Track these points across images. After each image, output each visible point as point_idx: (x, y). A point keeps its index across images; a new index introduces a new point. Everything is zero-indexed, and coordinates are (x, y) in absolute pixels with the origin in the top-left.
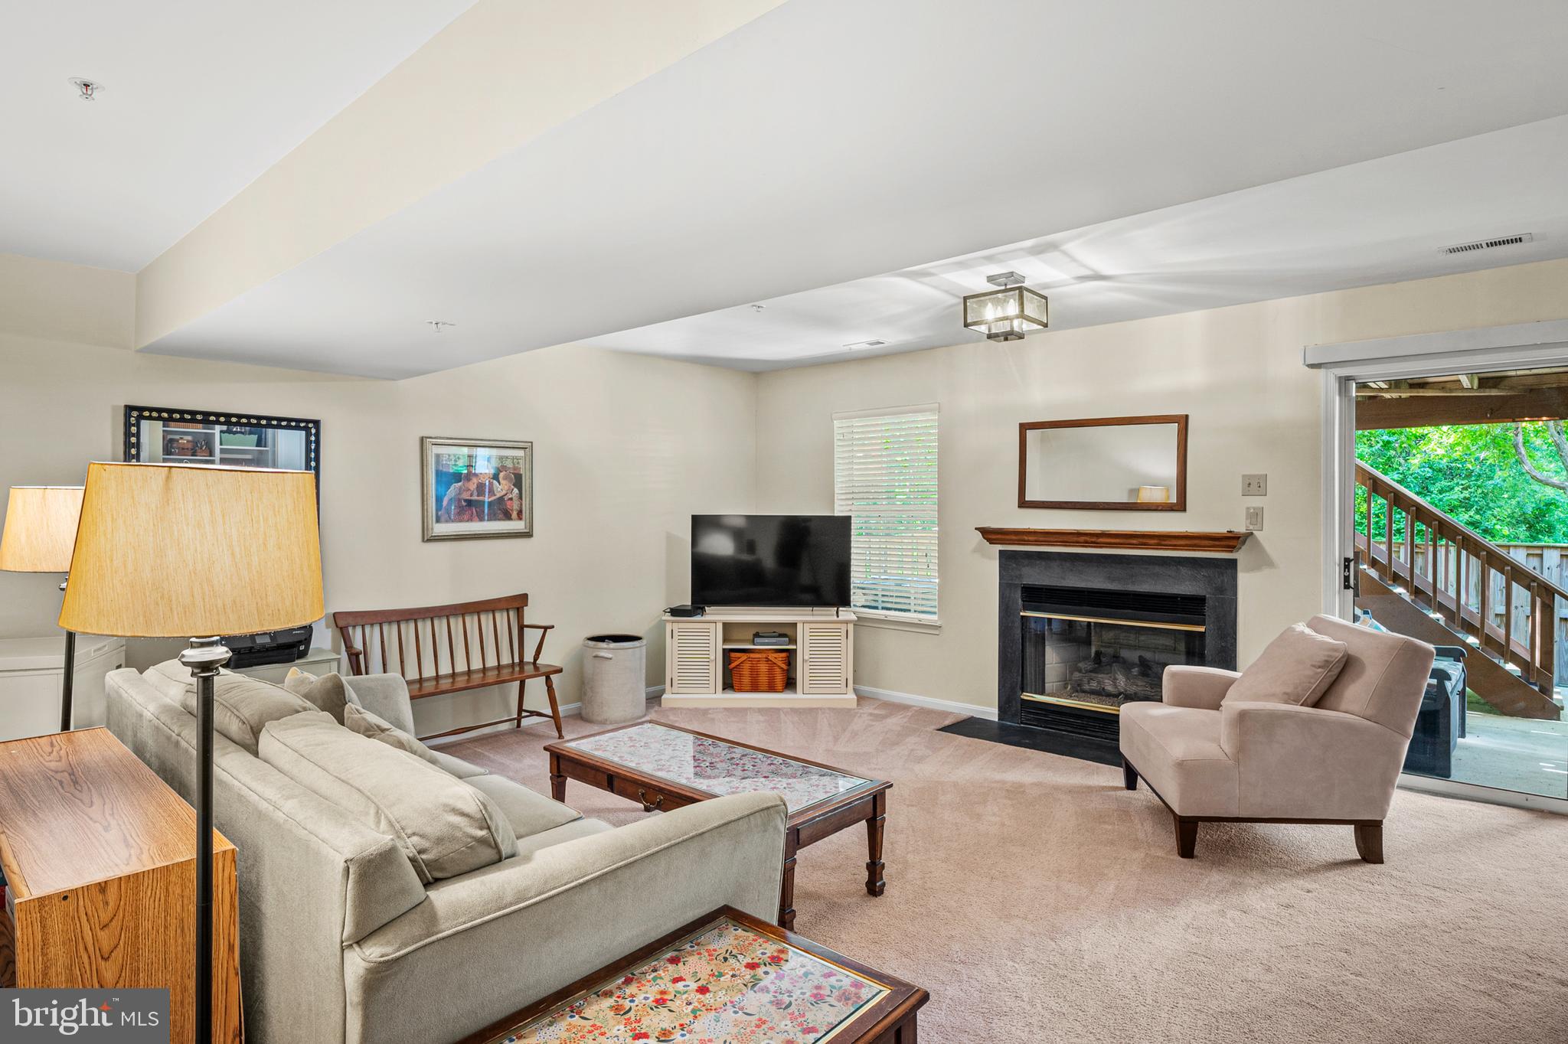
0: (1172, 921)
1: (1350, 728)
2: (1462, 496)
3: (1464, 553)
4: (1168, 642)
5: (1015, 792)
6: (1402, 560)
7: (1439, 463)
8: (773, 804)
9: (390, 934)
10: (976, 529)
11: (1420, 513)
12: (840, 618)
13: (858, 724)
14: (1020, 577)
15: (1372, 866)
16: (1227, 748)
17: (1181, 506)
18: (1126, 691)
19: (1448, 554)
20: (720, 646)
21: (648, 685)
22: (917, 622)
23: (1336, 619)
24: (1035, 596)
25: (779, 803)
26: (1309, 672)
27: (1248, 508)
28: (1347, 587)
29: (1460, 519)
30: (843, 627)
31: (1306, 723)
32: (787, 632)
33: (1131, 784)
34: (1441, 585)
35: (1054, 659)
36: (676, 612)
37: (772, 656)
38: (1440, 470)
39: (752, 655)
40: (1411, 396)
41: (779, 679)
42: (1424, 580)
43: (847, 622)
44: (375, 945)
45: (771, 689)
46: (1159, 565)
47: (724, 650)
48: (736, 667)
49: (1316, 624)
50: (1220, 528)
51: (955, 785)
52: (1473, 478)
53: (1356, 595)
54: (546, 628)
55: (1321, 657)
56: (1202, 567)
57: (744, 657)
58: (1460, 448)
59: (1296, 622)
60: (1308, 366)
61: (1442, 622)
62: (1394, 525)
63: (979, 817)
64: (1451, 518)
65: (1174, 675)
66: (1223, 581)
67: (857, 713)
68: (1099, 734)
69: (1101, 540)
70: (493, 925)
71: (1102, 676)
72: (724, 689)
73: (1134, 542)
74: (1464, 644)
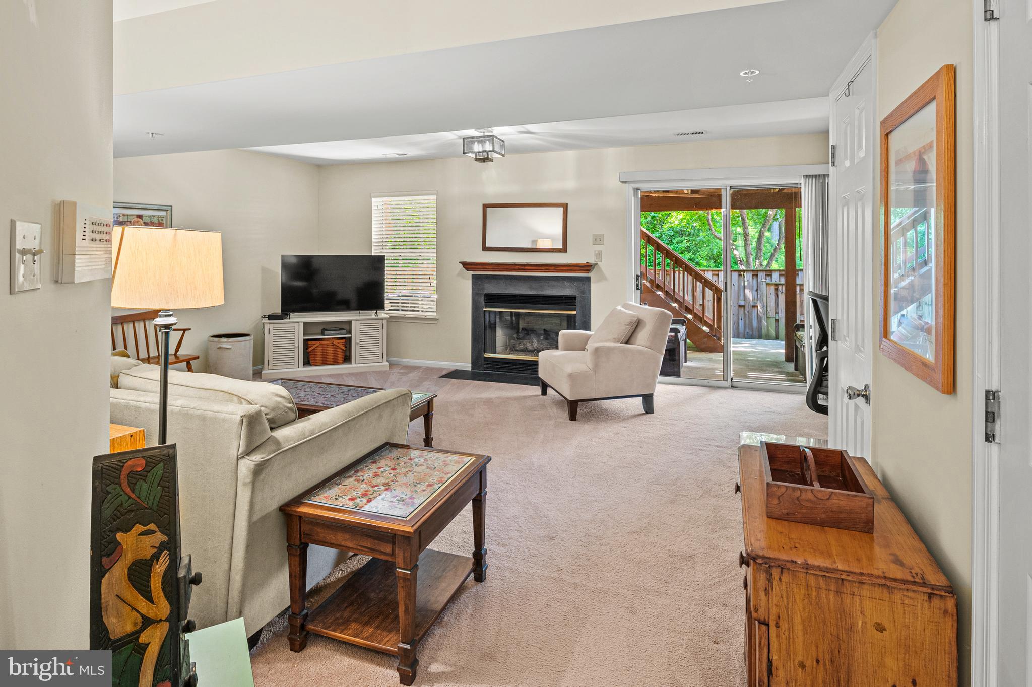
0: (570, 446)
1: (640, 352)
2: (687, 245)
3: (686, 273)
4: (557, 321)
5: (489, 402)
6: (660, 278)
7: (676, 228)
8: (405, 393)
9: (262, 450)
10: (460, 262)
11: (668, 254)
12: (379, 317)
13: (393, 378)
14: (483, 289)
15: (649, 415)
16: (590, 366)
17: (564, 250)
18: (538, 348)
19: (679, 274)
20: (302, 338)
21: (254, 365)
22: (424, 317)
23: (633, 303)
24: (491, 299)
25: (408, 392)
26: (624, 328)
27: (595, 251)
28: (638, 289)
29: (685, 257)
30: (381, 322)
31: (623, 351)
32: (346, 326)
33: (544, 393)
34: (676, 290)
35: (501, 335)
36: (271, 317)
37: (336, 342)
38: (677, 232)
39: (323, 342)
40: (664, 196)
41: (340, 356)
42: (669, 287)
43: (383, 319)
44: (256, 454)
45: (335, 362)
46: (554, 280)
47: (304, 340)
48: (312, 350)
49: (626, 306)
50: (582, 261)
51: (456, 402)
52: (691, 236)
53: (641, 293)
54: (184, 330)
55: (628, 321)
56: (575, 281)
57: (318, 343)
58: (685, 220)
59: (617, 306)
60: (621, 182)
61: (677, 308)
62: (657, 261)
63: (472, 415)
64: (681, 256)
65: (564, 335)
66: (584, 288)
67: (391, 372)
68: (525, 372)
69: (526, 268)
70: (303, 445)
71: (526, 341)
72: (304, 365)
73: (543, 268)
74: (686, 317)
